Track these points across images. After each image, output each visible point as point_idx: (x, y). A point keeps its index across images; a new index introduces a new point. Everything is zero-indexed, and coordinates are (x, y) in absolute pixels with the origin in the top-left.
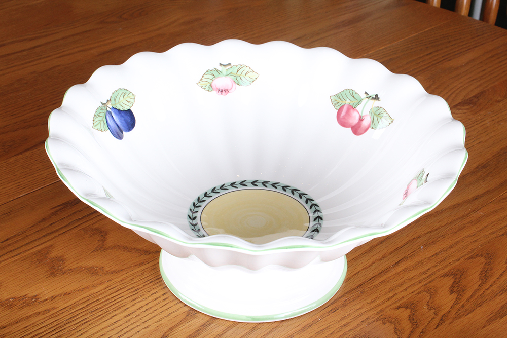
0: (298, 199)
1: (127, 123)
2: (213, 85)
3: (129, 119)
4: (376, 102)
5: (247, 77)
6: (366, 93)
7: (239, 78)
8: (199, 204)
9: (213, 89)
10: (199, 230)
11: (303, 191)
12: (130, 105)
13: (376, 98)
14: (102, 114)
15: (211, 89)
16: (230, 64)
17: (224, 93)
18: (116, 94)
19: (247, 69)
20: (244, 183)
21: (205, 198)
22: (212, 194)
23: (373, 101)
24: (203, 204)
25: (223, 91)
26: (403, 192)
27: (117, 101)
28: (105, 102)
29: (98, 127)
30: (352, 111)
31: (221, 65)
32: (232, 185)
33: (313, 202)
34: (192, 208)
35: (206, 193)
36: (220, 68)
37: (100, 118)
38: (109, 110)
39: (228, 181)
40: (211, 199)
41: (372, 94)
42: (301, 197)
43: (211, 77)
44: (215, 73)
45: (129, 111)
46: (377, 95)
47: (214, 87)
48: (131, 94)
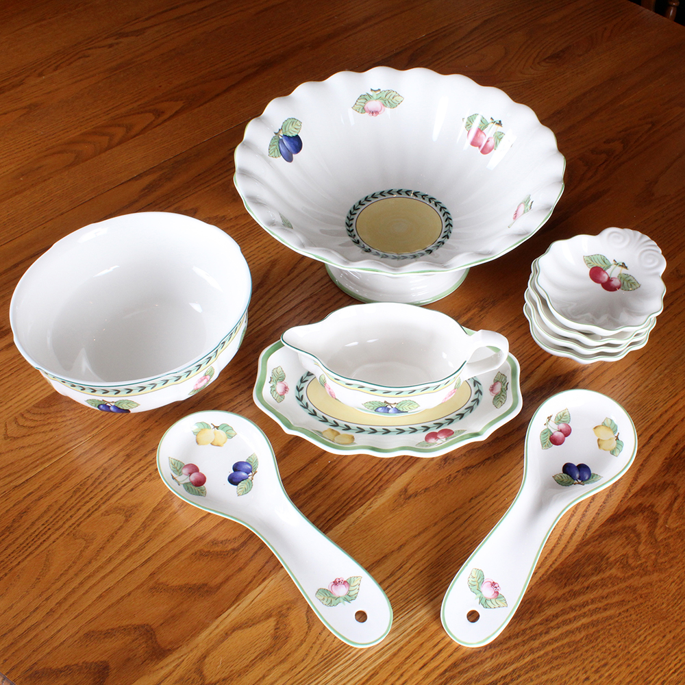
0: (434, 207)
1: (296, 146)
2: (365, 107)
3: (297, 144)
4: (500, 127)
5: (394, 100)
6: (492, 118)
7: (387, 102)
8: (355, 212)
9: (366, 111)
10: (355, 235)
11: (438, 199)
12: (297, 131)
13: (500, 123)
14: (276, 143)
15: (364, 111)
16: (379, 90)
17: (374, 114)
18: (286, 123)
19: (394, 94)
20: (391, 192)
21: (359, 206)
22: (365, 202)
23: (497, 126)
24: (358, 212)
25: (374, 113)
26: (514, 213)
27: (287, 129)
28: (277, 131)
29: (273, 154)
30: (480, 133)
31: (372, 90)
32: (382, 194)
33: (446, 211)
34: (349, 215)
35: (360, 202)
36: (371, 93)
37: (275, 147)
38: (281, 138)
39: (378, 190)
40: (364, 207)
41: (497, 119)
42: (436, 206)
43: (364, 101)
44: (367, 97)
45: (297, 137)
46: (500, 121)
47: (366, 109)
48: (298, 122)
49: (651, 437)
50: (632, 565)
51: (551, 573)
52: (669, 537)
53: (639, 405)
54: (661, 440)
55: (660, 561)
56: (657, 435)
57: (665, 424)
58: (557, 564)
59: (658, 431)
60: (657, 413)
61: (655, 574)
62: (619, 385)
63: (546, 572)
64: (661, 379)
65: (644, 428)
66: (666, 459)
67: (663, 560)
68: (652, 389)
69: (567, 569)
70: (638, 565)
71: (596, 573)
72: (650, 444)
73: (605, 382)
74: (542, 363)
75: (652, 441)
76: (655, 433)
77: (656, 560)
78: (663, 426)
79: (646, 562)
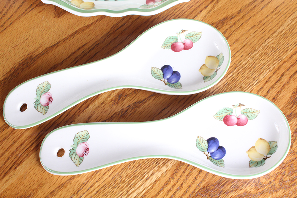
49: (282, 75)
50: (263, 183)
51: (199, 191)
52: (293, 160)
53: (275, 48)
54: (290, 77)
55: (285, 179)
56: (287, 73)
57: (294, 63)
58: (204, 183)
59: (288, 70)
60: (288, 54)
61: (281, 190)
62: (259, 30)
63: (195, 190)
64: (293, 25)
65: (277, 67)
66: (294, 93)
67: (288, 179)
68: (285, 34)
69: (212, 187)
70: (268, 183)
71: (234, 191)
72: (281, 81)
73: (248, 29)
74: (199, 13)
75: (283, 78)
76: (286, 71)
77: (282, 178)
78: (292, 65)
79: (274, 181)
